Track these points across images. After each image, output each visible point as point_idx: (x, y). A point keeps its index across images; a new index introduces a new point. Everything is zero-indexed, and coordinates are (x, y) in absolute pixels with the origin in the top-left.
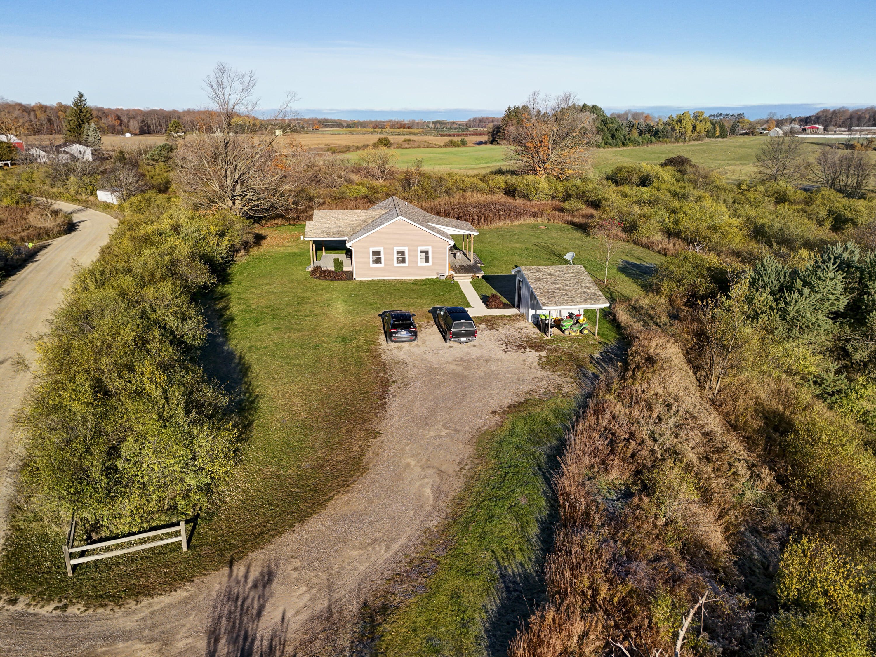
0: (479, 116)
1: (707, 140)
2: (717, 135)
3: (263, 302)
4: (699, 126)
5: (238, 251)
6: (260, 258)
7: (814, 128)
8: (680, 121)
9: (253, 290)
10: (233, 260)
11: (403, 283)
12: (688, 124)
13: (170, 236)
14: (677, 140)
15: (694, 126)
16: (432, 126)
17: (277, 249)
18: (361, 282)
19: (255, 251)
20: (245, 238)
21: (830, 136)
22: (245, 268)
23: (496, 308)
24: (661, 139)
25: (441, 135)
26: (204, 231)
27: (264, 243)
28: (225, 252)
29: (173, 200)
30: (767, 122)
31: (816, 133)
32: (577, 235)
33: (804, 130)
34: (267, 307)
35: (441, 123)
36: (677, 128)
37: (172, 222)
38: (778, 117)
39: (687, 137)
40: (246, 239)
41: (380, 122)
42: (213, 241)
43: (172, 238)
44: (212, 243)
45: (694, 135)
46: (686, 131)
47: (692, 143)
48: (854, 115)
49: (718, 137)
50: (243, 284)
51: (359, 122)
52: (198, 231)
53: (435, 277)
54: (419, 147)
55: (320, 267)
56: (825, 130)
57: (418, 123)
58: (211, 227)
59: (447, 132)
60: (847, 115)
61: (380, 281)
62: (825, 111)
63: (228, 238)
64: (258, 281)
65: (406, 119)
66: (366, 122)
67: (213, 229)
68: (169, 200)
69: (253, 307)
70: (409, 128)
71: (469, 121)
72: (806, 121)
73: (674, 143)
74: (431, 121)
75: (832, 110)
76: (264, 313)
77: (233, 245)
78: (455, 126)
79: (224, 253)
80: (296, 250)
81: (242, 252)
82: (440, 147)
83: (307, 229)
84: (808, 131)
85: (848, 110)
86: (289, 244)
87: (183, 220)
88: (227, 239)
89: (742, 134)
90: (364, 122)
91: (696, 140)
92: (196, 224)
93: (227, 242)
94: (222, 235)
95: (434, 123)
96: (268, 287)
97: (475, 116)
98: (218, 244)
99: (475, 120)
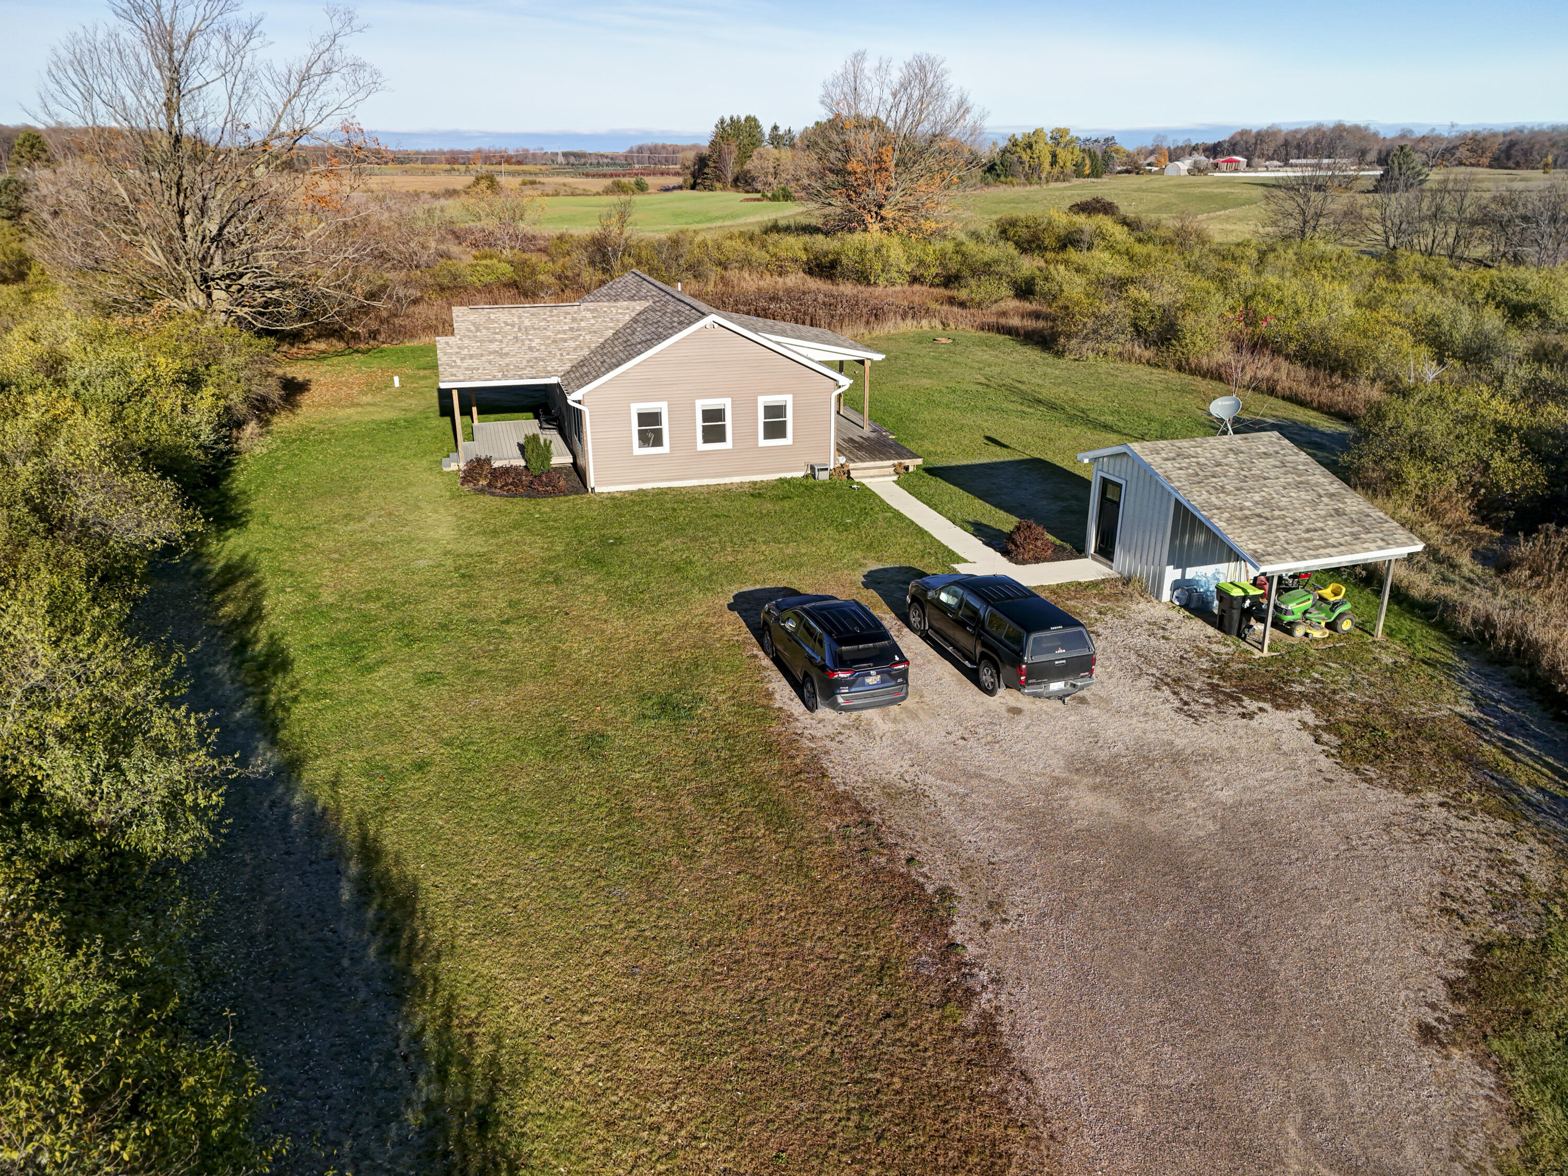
0: (649, 142)
1: (1076, 181)
2: (1088, 172)
3: (353, 575)
4: (1062, 155)
5: (239, 424)
6: (303, 437)
7: (1231, 161)
8: (1030, 146)
9: (312, 539)
10: (231, 451)
11: (726, 493)
12: (1043, 150)
13: (33, 389)
14: (1029, 180)
15: (1054, 155)
16: (561, 159)
17: (341, 413)
18: (612, 497)
19: (282, 422)
20: (258, 389)
21: (1263, 174)
22: (270, 470)
23: (1037, 560)
24: (1002, 178)
25: (587, 175)
26: (139, 373)
27: (305, 399)
28: (207, 429)
29: (36, 296)
30: (1152, 152)
31: (1236, 170)
32: (1033, 354)
33: (1216, 166)
34: (369, 597)
35: (577, 155)
36: (1025, 158)
37: (40, 349)
38: (1170, 143)
39: (1043, 176)
40: (262, 391)
41: (461, 152)
42: (171, 401)
43: (40, 396)
44: (166, 409)
45: (1057, 169)
46: (1040, 165)
47: (1052, 185)
48: (1290, 139)
49: (1088, 176)
50: (274, 520)
51: (418, 153)
52: (121, 370)
53: (800, 474)
54: (557, 194)
55: (488, 460)
56: (1248, 165)
57: (534, 155)
58: (161, 359)
59: (594, 170)
60: (1281, 141)
61: (662, 492)
62: (1244, 133)
63: (212, 390)
64: (317, 508)
65: (512, 148)
66: (433, 152)
67: (166, 366)
68: (27, 298)
69: (327, 597)
70: (519, 163)
71: (631, 151)
72: (1214, 150)
73: (1024, 185)
74: (560, 151)
75: (1254, 131)
76: (367, 618)
77: (227, 409)
78: (606, 161)
79: (206, 435)
80: (390, 415)
81: (251, 428)
82: (598, 194)
83: (442, 358)
84: (1224, 166)
85: (1280, 131)
86: (368, 398)
87: (69, 347)
88: (208, 391)
89: (1120, 172)
90: (428, 153)
91: (1057, 180)
92: (112, 353)
93: (210, 401)
94: (194, 382)
95: (565, 155)
96: (352, 526)
97: (639, 143)
98: (184, 407)
99: (640, 150)
